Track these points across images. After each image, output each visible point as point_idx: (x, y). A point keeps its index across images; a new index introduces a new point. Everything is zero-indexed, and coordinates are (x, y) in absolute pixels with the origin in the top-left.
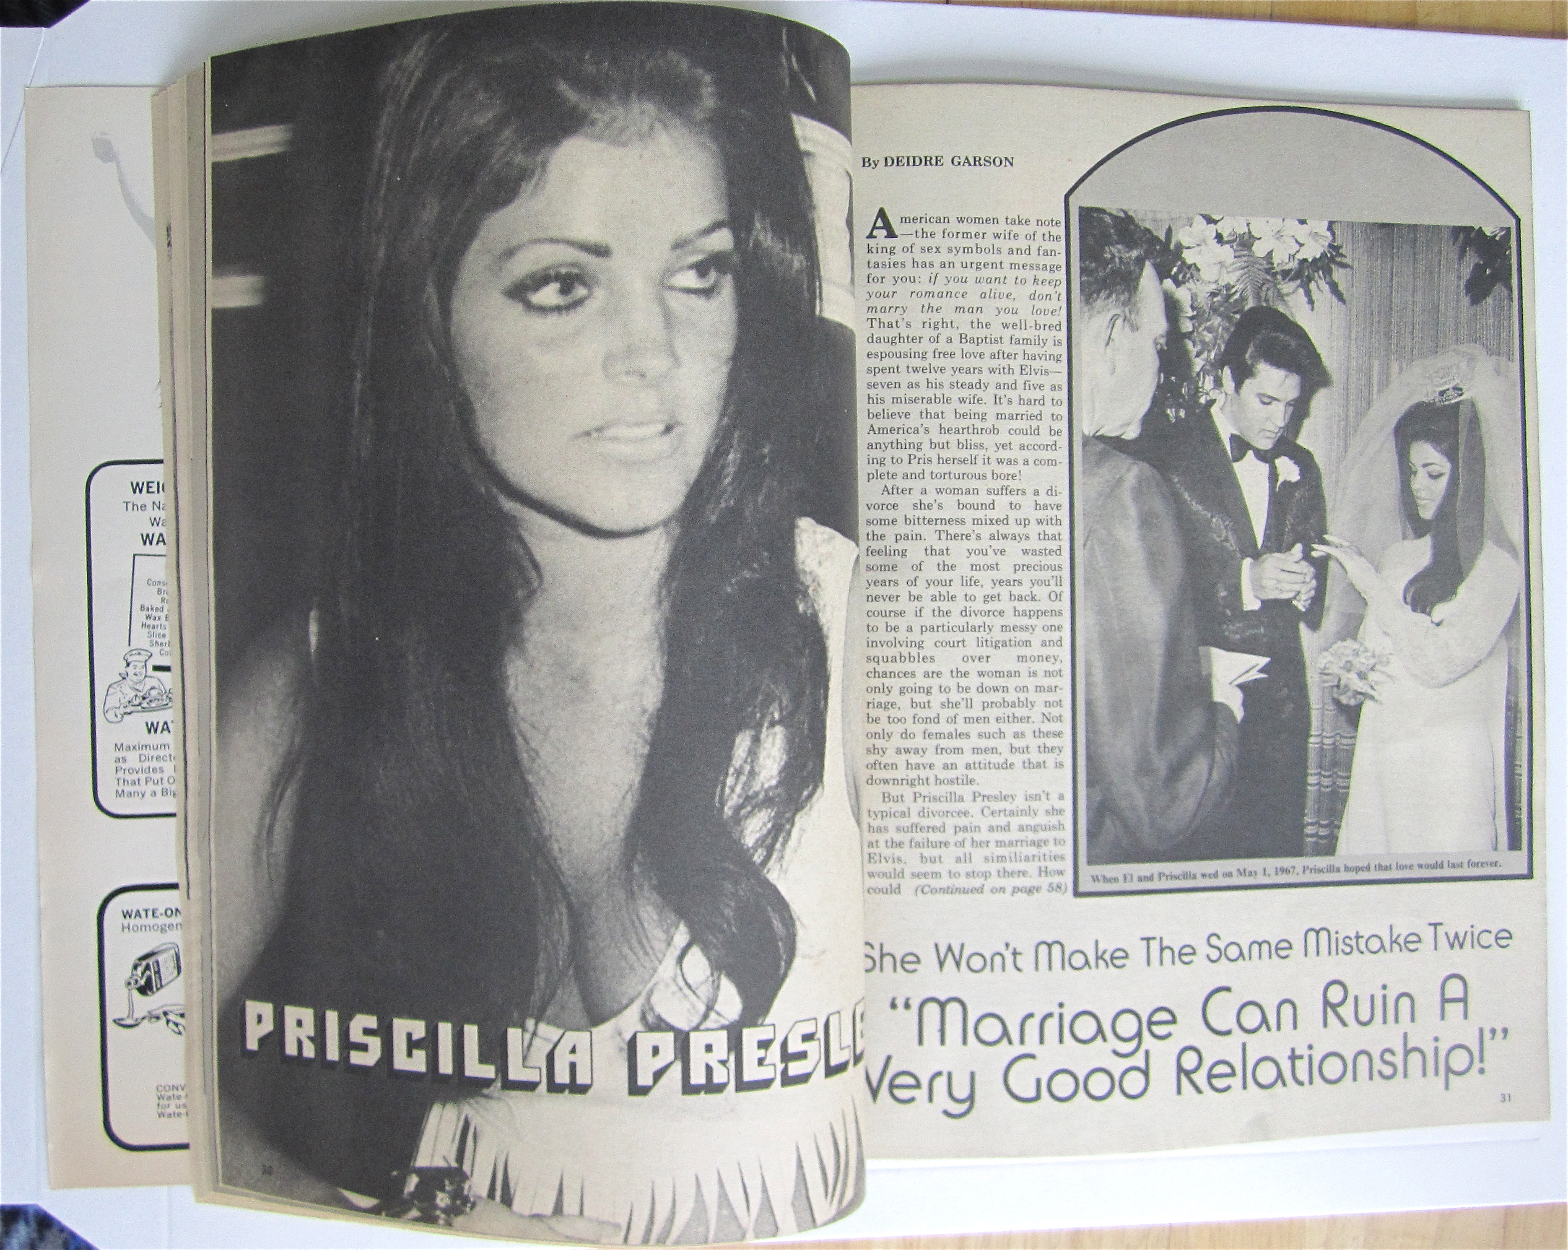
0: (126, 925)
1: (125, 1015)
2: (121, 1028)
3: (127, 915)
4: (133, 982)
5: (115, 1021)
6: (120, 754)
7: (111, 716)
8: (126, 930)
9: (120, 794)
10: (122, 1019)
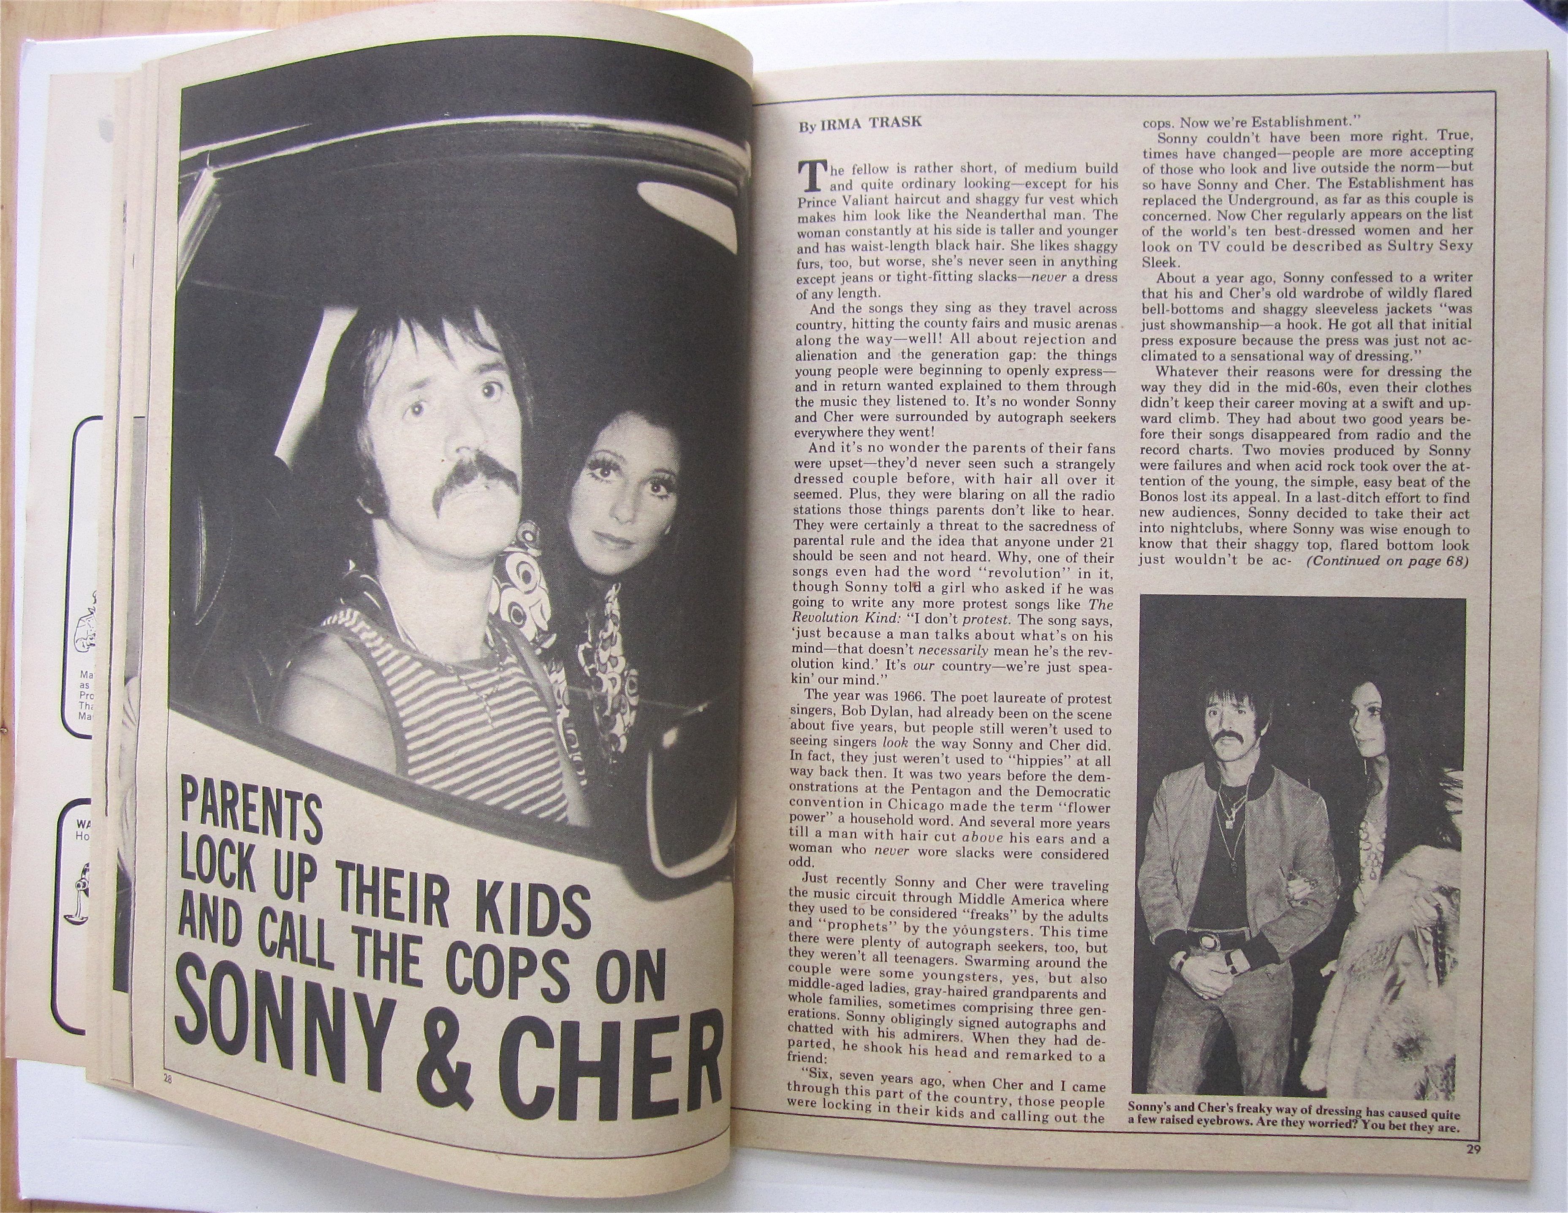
0: (79, 834)
1: (74, 914)
2: (70, 924)
3: (81, 824)
4: (82, 884)
5: (65, 917)
6: (85, 681)
7: (79, 645)
8: (79, 838)
9: (82, 716)
10: (71, 916)
